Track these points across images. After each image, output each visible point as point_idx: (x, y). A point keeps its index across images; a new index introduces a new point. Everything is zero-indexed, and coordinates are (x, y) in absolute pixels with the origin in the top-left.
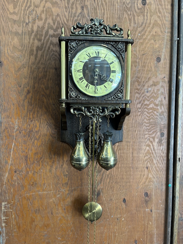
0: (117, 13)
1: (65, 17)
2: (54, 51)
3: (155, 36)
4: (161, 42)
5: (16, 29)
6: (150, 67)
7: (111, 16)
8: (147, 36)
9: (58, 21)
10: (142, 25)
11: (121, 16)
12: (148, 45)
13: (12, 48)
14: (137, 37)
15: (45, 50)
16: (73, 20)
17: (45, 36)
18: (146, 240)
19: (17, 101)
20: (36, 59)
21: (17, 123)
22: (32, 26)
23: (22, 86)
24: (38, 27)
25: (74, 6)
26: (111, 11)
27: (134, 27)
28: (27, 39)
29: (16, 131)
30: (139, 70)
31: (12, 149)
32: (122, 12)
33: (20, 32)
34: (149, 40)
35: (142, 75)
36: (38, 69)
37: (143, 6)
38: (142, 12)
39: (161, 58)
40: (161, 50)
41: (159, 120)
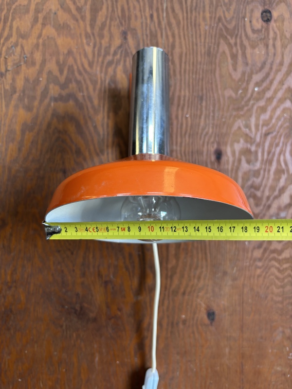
0: (205, 42)
1: (86, 55)
2: (59, 132)
6: (283, 164)
7: (189, 51)
8: (276, 92)
9: (69, 66)
10: (262, 68)
11: (212, 50)
12: (278, 112)
14: (252, 95)
16: (103, 62)
17: (40, 99)
20: (20, 150)
22: (14, 80)
24: (27, 80)
25: (106, 32)
26: (189, 39)
27: (244, 73)
28: (2, 108)
30: (258, 171)
32: (215, 39)
34: (282, 101)
35: (264, 181)
37: (264, 24)
38: (263, 37)
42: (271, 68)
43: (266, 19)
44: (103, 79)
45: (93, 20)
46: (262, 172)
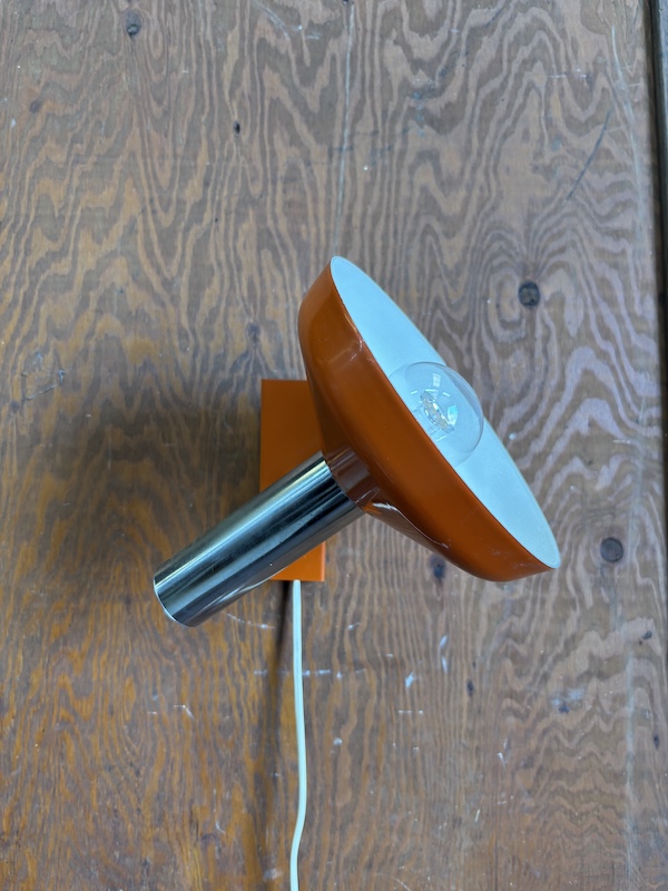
1: (178, 371)
2: (121, 519)
3: (589, 439)
4: (621, 465)
6: (571, 587)
8: (551, 442)
9: (145, 391)
10: (522, 395)
12: (559, 482)
15: (82, 515)
20: (41, 554)
22: (37, 417)
24: (62, 418)
25: (217, 327)
28: (11, 471)
30: (521, 603)
34: (564, 460)
37: (525, 311)
38: (523, 335)
39: (624, 543)
40: (622, 504)
41: (631, 857)
42: (541, 396)
43: (528, 300)
44: (211, 415)
45: (194, 304)
46: (528, 605)
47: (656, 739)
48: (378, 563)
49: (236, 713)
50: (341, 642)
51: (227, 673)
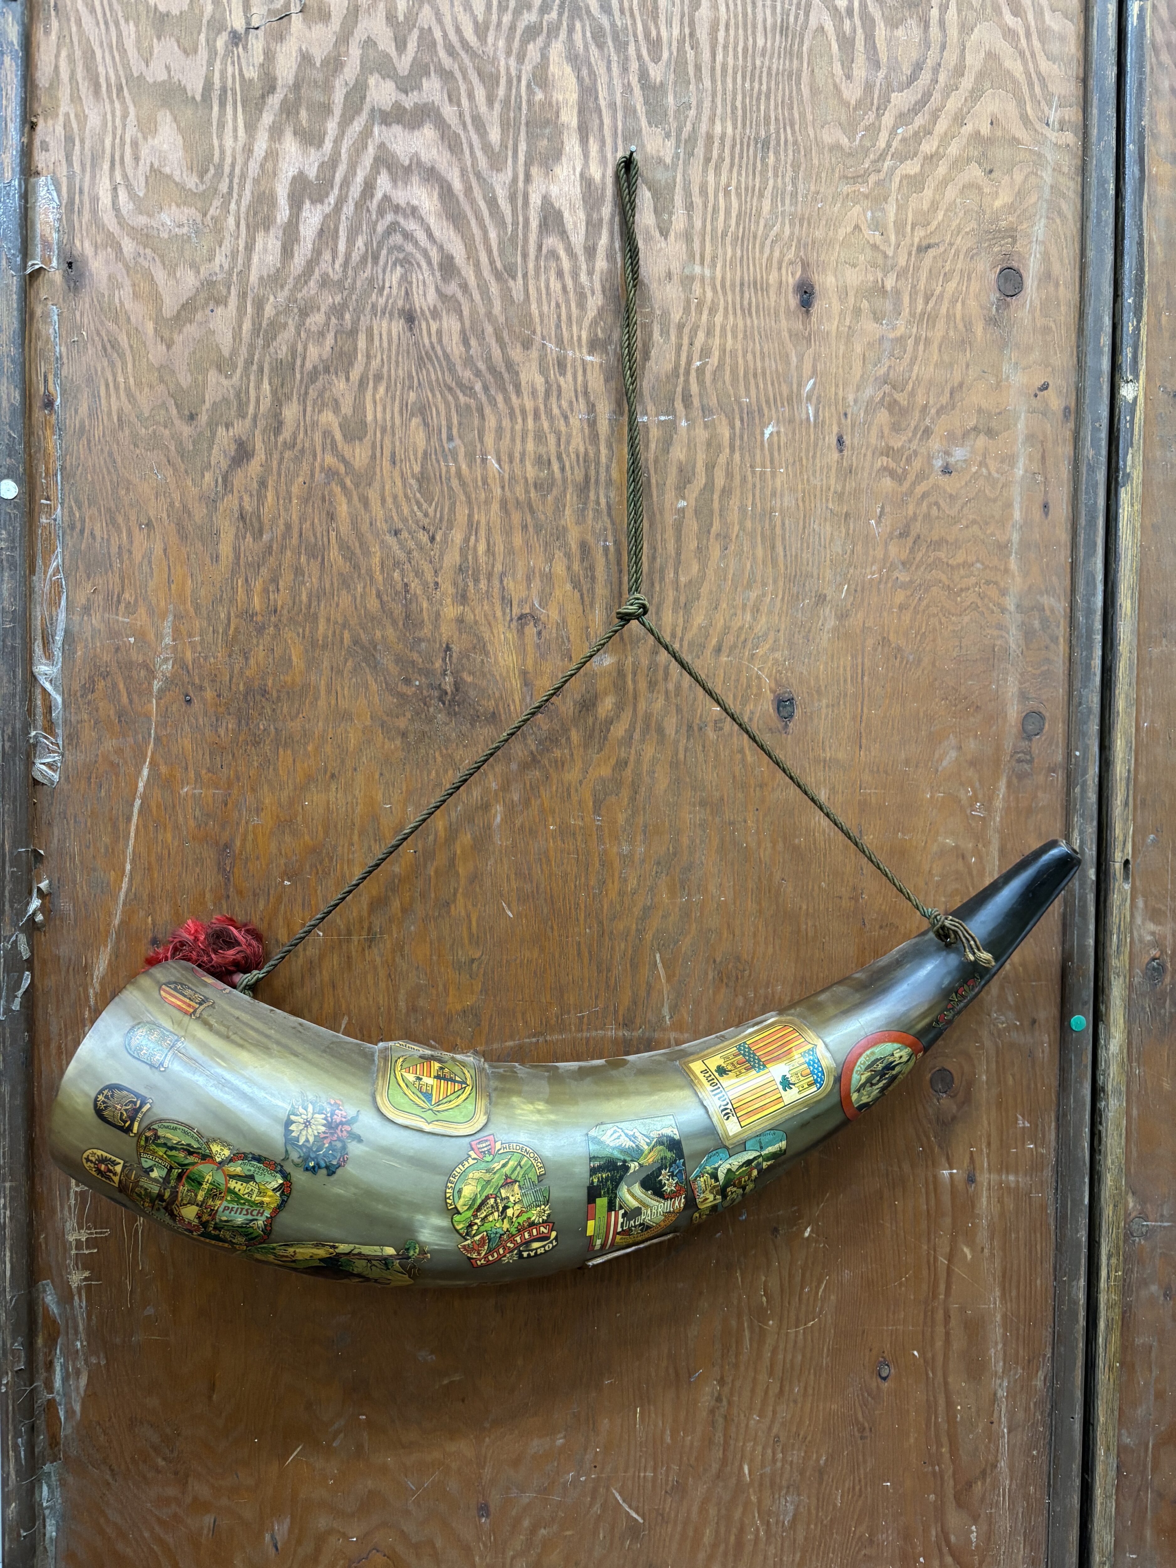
2: (397, 209)
3: (989, 141)
4: (1027, 177)
5: (168, 68)
6: (961, 326)
7: (736, 16)
8: (946, 140)
9: (422, 30)
10: (913, 78)
11: (792, 19)
12: (951, 193)
13: (142, 180)
14: (889, 145)
15: (341, 201)
16: (513, 28)
17: (343, 115)
18: (940, 1359)
19: (172, 505)
20: (287, 252)
21: (168, 640)
22: (269, 56)
23: (204, 418)
24: (306, 59)
27: (869, 87)
28: (235, 130)
29: (160, 690)
30: (901, 340)
31: (138, 803)
33: (195, 86)
34: (958, 164)
35: (916, 368)
36: (304, 313)
39: (1024, 275)
40: (1025, 226)
41: (1013, 639)
42: (935, 80)
44: (514, 73)
46: (910, 342)
47: (1046, 506)
48: (733, 285)
49: (556, 467)
50: (687, 381)
51: (543, 417)
